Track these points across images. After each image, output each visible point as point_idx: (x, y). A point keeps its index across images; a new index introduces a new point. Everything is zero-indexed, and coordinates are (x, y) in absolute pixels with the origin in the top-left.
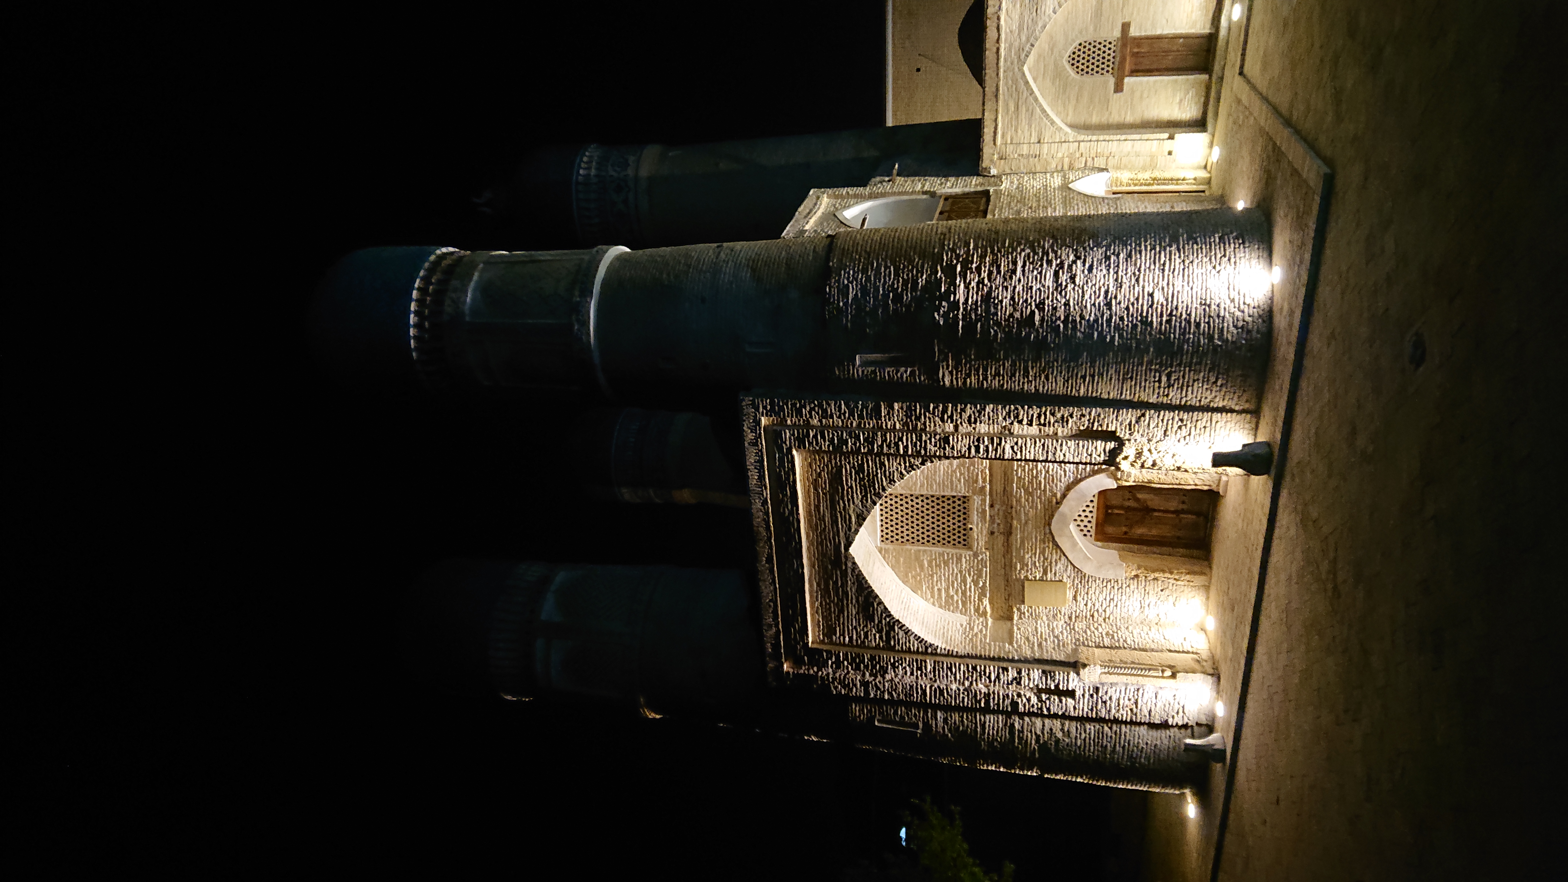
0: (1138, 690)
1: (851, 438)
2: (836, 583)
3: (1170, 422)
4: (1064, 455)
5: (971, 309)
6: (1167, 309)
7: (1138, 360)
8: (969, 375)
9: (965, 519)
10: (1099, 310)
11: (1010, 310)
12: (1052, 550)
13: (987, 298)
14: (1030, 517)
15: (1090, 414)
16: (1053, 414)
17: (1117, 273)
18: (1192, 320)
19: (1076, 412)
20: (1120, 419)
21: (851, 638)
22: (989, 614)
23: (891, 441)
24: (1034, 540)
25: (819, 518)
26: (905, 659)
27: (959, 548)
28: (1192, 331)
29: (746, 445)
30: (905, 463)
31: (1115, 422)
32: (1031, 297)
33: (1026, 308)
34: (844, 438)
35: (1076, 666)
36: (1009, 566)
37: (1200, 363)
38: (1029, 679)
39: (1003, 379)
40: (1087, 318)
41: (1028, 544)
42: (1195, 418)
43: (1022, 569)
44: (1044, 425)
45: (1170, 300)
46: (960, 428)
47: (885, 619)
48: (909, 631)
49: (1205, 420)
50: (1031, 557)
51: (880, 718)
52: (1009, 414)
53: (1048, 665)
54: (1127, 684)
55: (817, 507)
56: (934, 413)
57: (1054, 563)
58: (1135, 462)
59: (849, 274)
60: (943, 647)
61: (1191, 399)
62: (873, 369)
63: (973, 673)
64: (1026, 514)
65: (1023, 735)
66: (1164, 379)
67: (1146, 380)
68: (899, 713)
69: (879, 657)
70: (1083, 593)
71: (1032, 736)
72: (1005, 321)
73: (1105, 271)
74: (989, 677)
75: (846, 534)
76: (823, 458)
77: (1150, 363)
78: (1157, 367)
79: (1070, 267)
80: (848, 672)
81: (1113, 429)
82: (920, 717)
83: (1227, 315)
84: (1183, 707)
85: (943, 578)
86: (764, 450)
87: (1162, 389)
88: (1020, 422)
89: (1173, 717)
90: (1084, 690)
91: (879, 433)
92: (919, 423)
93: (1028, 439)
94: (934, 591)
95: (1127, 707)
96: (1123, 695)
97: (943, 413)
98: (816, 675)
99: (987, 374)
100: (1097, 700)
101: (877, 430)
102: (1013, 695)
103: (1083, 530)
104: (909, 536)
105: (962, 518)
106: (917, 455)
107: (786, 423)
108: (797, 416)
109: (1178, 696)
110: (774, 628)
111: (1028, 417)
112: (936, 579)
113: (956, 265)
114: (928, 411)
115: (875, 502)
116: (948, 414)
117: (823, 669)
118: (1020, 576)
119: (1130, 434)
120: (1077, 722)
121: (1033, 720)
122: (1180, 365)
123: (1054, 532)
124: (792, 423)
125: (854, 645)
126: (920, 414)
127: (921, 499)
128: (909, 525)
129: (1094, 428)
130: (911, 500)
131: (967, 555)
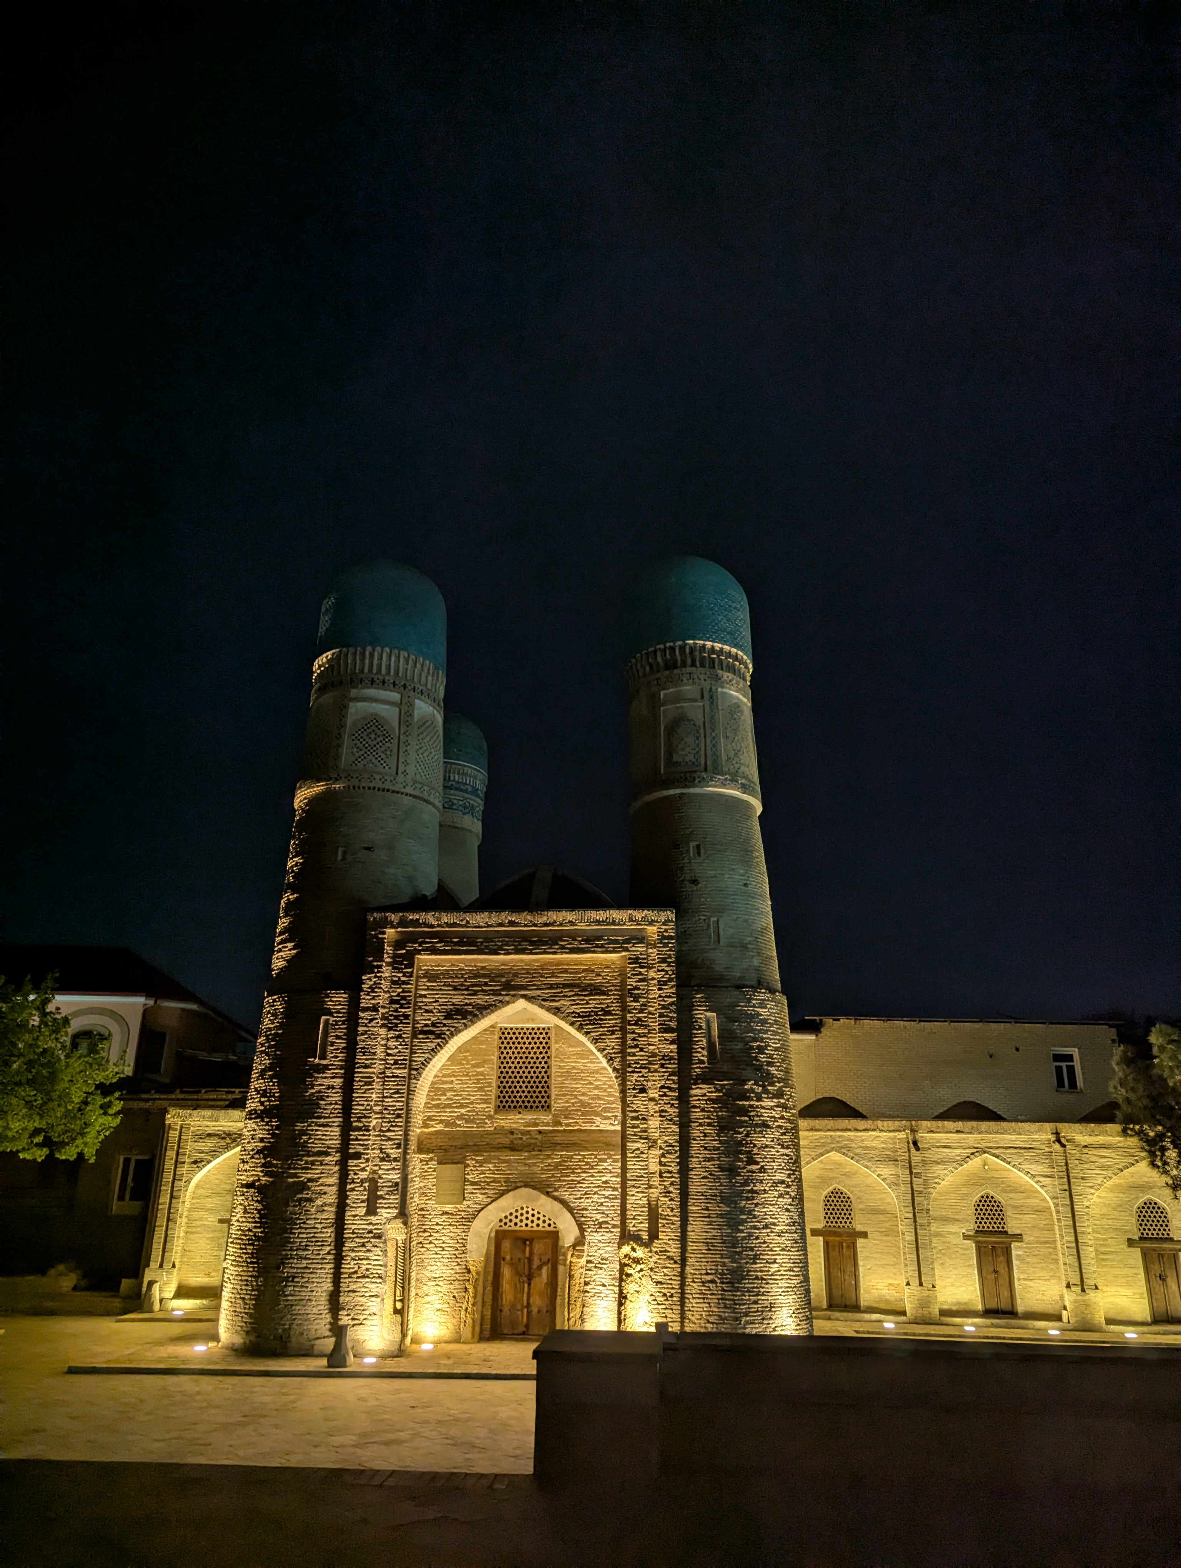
0: (381, 1278)
1: (642, 1005)
2: (486, 984)
3: (670, 1286)
4: (633, 1195)
5: (757, 1112)
6: (766, 1275)
7: (725, 1254)
8: (703, 1110)
9: (526, 1107)
10: (763, 1219)
11: (759, 1144)
12: (498, 1190)
13: (765, 1125)
14: (532, 1168)
15: (674, 1216)
16: (672, 1184)
17: (787, 1232)
18: (759, 1297)
19: (676, 1204)
20: (671, 1242)
21: (425, 996)
22: (426, 1130)
23: (639, 1041)
24: (509, 1172)
25: (555, 973)
26: (407, 1049)
27: (496, 1101)
28: (751, 1298)
29: (630, 912)
30: (615, 1053)
32: (768, 1162)
33: (761, 1158)
34: (640, 999)
35: (403, 1214)
36: (477, 1149)
37: (725, 1307)
38: (388, 1170)
39: (701, 1140)
40: (756, 1209)
41: (504, 1167)
42: (674, 1307)
43: (477, 1161)
44: (661, 1176)
45: (772, 1277)
46: (653, 1103)
47: (448, 1030)
48: (436, 1053)
49: (674, 1316)
50: (490, 1170)
51: (331, 1022)
52: (670, 1145)
53: (402, 1187)
54: (386, 1266)
55: (566, 971)
56: (668, 1080)
57: (484, 1192)
58: (630, 1258)
59: (774, 1009)
60: (418, 1086)
61: (692, 1303)
62: (704, 1027)
63: (393, 1114)
64: (535, 1164)
65: (318, 1165)
67: (707, 1262)
68: (337, 1041)
69: (409, 1023)
70: (451, 1221)
71: (318, 1174)
72: (750, 1140)
73: (787, 1222)
74: (389, 1130)
75: (539, 996)
76: (616, 979)
77: (724, 1265)
78: (720, 1271)
79: (787, 1193)
80: (385, 992)
81: (660, 1237)
82: (334, 1061)
84: (361, 1324)
85: (465, 1086)
86: (625, 927)
87: (699, 1277)
88: (663, 1155)
89: (348, 1315)
90: (376, 1224)
91: (646, 1031)
92: (657, 1066)
93: (646, 1163)
94: (451, 1076)
95: (359, 1268)
96: (373, 1263)
97: (668, 1088)
98: (383, 961)
99: (704, 1126)
100: (365, 1238)
101: (649, 1030)
102: (367, 1154)
103: (513, 1217)
104: (508, 1053)
105: (527, 1104)
106: (625, 1064)
107: (651, 948)
108: (658, 958)
109: (374, 1317)
110: (437, 923)
111: (668, 1162)
112: (463, 1078)
113: (783, 1098)
114: (670, 1075)
115: (572, 1024)
116: (668, 1093)
117: (390, 968)
118: (468, 1160)
119: (656, 1252)
120: (336, 1219)
121: (337, 1175)
122: (723, 1290)
123: (516, 1191)
124: (652, 953)
125: (419, 1000)
126: (667, 1068)
127: (546, 1066)
128: (519, 1053)
129: (660, 1221)
130: (546, 1056)
131: (489, 1109)
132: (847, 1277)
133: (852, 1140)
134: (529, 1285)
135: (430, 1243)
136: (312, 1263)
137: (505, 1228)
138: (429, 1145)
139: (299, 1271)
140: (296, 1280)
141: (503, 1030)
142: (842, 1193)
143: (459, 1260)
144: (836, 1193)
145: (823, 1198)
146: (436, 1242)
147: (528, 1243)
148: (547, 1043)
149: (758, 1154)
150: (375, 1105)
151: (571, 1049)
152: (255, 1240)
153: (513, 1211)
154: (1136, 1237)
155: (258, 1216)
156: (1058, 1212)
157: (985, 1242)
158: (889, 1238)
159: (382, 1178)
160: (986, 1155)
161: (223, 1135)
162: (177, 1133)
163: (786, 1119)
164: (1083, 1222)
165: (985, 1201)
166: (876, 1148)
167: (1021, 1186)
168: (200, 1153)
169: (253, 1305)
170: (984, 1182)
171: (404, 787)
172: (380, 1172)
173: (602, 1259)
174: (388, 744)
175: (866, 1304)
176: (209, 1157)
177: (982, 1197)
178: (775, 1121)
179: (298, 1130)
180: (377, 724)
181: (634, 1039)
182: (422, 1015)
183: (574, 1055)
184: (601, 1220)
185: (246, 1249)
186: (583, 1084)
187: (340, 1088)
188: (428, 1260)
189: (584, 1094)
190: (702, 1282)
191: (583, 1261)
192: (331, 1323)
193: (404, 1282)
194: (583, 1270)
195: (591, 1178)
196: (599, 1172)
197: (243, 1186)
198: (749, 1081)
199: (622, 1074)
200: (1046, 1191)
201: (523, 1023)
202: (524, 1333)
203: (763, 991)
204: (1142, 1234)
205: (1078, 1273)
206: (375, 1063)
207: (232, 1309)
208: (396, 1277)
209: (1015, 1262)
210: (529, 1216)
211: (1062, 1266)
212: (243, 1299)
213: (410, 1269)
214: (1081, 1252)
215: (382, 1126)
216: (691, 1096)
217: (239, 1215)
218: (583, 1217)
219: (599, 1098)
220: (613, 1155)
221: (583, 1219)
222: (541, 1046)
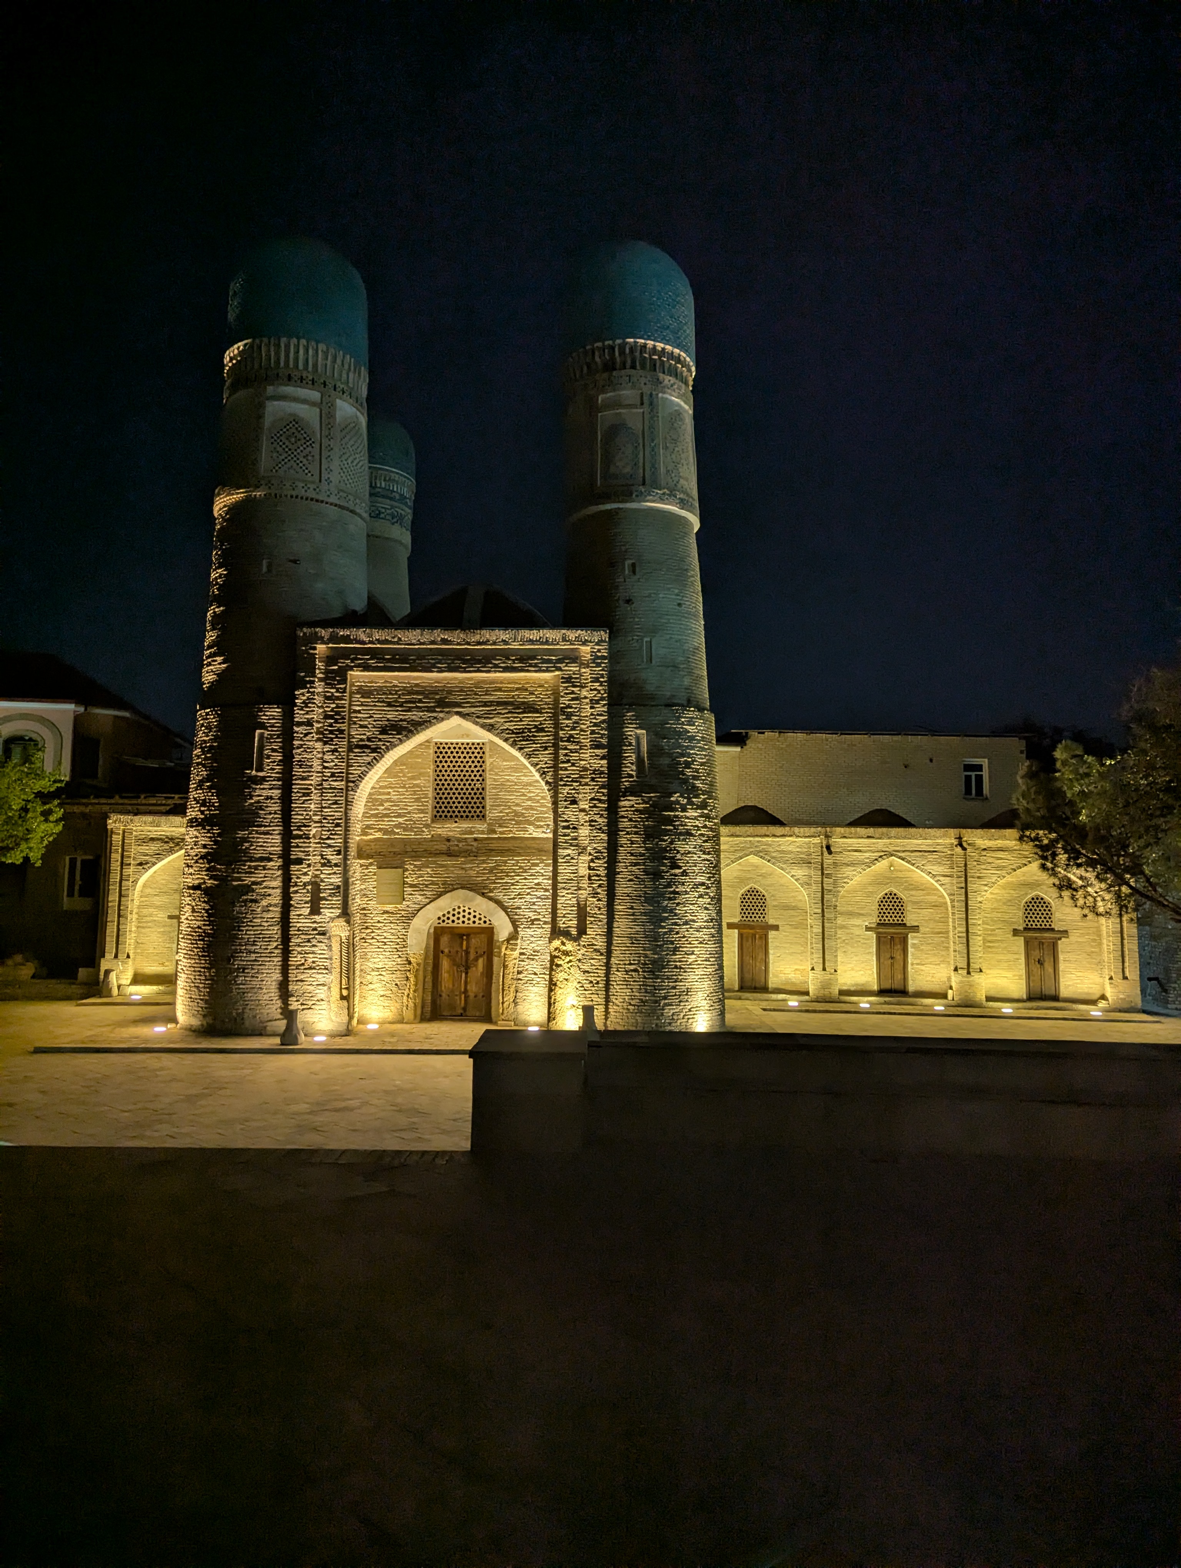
0: (327, 969)
1: (574, 723)
2: (420, 701)
3: (596, 975)
4: (563, 896)
5: (682, 821)
6: (684, 965)
7: (648, 948)
8: (630, 820)
9: (462, 817)
10: (683, 916)
11: (682, 850)
12: (436, 892)
13: (689, 833)
14: (468, 872)
15: (601, 914)
16: (600, 886)
17: (705, 928)
18: (677, 984)
19: (603, 904)
20: (598, 937)
22: (364, 838)
23: (571, 756)
24: (445, 875)
25: (487, 691)
26: (343, 762)
27: (432, 811)
28: (670, 984)
29: (564, 631)
30: (547, 768)
31: (595, 933)
32: (690, 866)
33: (683, 863)
34: (572, 717)
35: (346, 913)
36: (416, 855)
37: (646, 992)
38: (330, 874)
39: (628, 847)
40: (677, 908)
41: (441, 871)
42: (599, 992)
43: (415, 866)
44: (590, 879)
45: (690, 967)
46: (583, 814)
47: (384, 745)
48: (372, 766)
49: (599, 1000)
50: (428, 873)
51: (266, 735)
52: (599, 852)
53: (344, 890)
54: (331, 959)
55: (500, 690)
56: (598, 792)
57: (422, 893)
58: (560, 951)
59: (701, 726)
60: (355, 797)
61: (615, 988)
62: (634, 744)
63: (332, 823)
64: (471, 868)
65: (261, 870)
66: (632, 967)
67: (631, 954)
68: (273, 754)
69: (344, 738)
70: (391, 919)
71: (261, 878)
72: (674, 847)
73: (705, 919)
74: (329, 838)
75: (473, 713)
76: (549, 698)
77: (646, 956)
78: (642, 961)
79: (707, 894)
80: (318, 707)
81: (588, 933)
82: (271, 773)
83: (681, 1007)
84: (310, 1008)
85: (402, 797)
86: (558, 646)
87: (624, 967)
88: (592, 861)
89: (297, 1001)
90: (320, 923)
91: (578, 747)
92: (588, 780)
93: (576, 868)
94: (388, 788)
95: (306, 960)
96: (319, 956)
97: (597, 800)
98: (315, 677)
99: (631, 834)
100: (310, 934)
101: (581, 746)
102: (309, 860)
103: (450, 916)
104: (443, 767)
105: (463, 814)
106: (557, 779)
107: (584, 668)
108: (591, 678)
109: (322, 1003)
110: (368, 639)
111: (597, 866)
112: (400, 790)
113: (707, 809)
114: (600, 788)
115: (506, 740)
116: (597, 805)
117: (323, 683)
118: (407, 865)
119: (584, 946)
120: (281, 918)
121: (280, 879)
122: (645, 978)
123: (453, 892)
124: (585, 673)
125: (352, 715)
126: (597, 781)
127: (481, 779)
128: (454, 766)
129: (588, 918)
130: (481, 769)
131: (426, 819)
132: (758, 964)
133: (770, 845)
134: (467, 973)
135: (373, 938)
136: (261, 957)
137: (443, 925)
138: (368, 851)
139: (249, 963)
140: (246, 971)
141: (439, 745)
142: (757, 892)
143: (400, 953)
144: (753, 892)
145: (740, 895)
146: (378, 938)
147: (465, 937)
148: (481, 757)
149: (681, 860)
150: (314, 815)
151: (505, 763)
152: (205, 937)
153: (450, 910)
154: (1021, 928)
155: (206, 915)
156: (953, 907)
157: (885, 933)
158: (798, 930)
159: (324, 882)
160: (893, 857)
161: (166, 840)
162: (120, 837)
163: (709, 828)
164: (975, 915)
165: (889, 898)
166: (791, 852)
167: (922, 884)
168: (144, 856)
169: (207, 992)
170: (888, 881)
171: (328, 496)
172: (322, 876)
173: (534, 952)
174: (309, 449)
175: (774, 986)
176: (154, 860)
177: (886, 894)
178: (698, 830)
179: (239, 838)
180: (297, 426)
181: (566, 755)
182: (357, 730)
183: (508, 769)
184: (533, 918)
185: (197, 944)
186: (517, 796)
187: (279, 799)
188: (371, 954)
189: (517, 805)
190: (626, 971)
191: (516, 954)
192: (281, 1008)
193: (348, 972)
194: (516, 961)
195: (524, 881)
196: (531, 875)
197: (189, 888)
198: (675, 793)
199: (554, 787)
200: (944, 889)
201: (458, 738)
202: (461, 1015)
203: (692, 709)
204: (1027, 925)
205: (966, 959)
206: (312, 776)
207: (187, 996)
208: (341, 968)
209: (910, 950)
210: (466, 914)
211: (952, 953)
212: (198, 987)
213: (354, 961)
214: (971, 941)
215: (322, 835)
216: (620, 808)
217: (187, 914)
218: (516, 915)
219: (531, 808)
220: (545, 860)
221: (517, 917)
222: (476, 760)
